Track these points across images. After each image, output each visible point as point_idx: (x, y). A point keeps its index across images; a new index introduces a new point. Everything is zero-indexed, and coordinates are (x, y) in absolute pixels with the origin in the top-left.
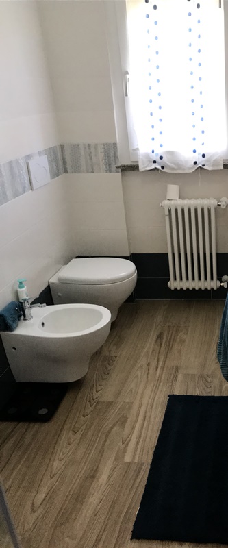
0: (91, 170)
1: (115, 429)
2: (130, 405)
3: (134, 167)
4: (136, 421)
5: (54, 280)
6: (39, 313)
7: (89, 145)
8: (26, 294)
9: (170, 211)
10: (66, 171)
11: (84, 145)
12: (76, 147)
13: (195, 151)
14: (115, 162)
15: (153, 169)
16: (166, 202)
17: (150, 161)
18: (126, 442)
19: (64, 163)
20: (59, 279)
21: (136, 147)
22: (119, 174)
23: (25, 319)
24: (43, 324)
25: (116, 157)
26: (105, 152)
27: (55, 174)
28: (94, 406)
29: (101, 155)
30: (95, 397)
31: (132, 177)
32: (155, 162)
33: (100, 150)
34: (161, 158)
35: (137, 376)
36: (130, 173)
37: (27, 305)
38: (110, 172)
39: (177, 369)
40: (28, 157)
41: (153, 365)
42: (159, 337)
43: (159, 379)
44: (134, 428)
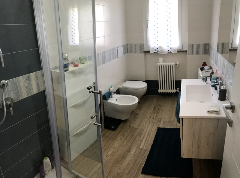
0: (135, 53)
1: (137, 137)
3: (149, 52)
5: (121, 87)
6: (115, 96)
7: (135, 44)
8: (113, 90)
9: (159, 66)
10: (128, 53)
12: (131, 45)
13: (168, 47)
14: (143, 50)
15: (155, 53)
16: (158, 64)
18: (141, 141)
19: (127, 50)
20: (122, 87)
21: (150, 45)
22: (144, 54)
23: (111, 98)
24: (116, 100)
25: (143, 48)
26: (140, 46)
27: (124, 53)
28: (130, 129)
29: (138, 48)
30: (131, 126)
31: (148, 55)
32: (155, 50)
33: (139, 46)
34: (157, 49)
35: (146, 120)
36: (147, 54)
37: (112, 93)
38: (141, 53)
39: (161, 119)
40: (118, 47)
41: (152, 117)
42: (155, 108)
43: (154, 122)
44: (144, 138)
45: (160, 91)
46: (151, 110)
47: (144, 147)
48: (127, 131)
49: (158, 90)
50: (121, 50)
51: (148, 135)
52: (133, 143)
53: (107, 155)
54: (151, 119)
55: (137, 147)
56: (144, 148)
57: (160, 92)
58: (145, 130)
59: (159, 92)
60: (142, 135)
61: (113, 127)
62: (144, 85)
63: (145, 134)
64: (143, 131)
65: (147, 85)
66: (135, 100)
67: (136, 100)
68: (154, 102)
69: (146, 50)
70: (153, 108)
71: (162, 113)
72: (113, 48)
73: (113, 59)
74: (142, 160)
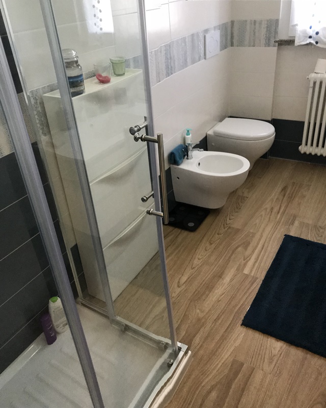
0: (252, 44)
1: (239, 249)
2: (254, 235)
3: (290, 42)
4: (257, 247)
5: (210, 132)
6: (198, 155)
7: (255, 22)
8: (191, 140)
9: (315, 83)
10: (232, 45)
11: (251, 21)
12: (243, 23)
14: (275, 37)
15: (307, 44)
16: (313, 75)
17: (306, 37)
18: (246, 259)
19: (232, 37)
20: (214, 133)
21: (295, 23)
22: (276, 48)
23: (187, 159)
24: (199, 164)
25: (276, 32)
26: (267, 27)
27: (224, 47)
28: (226, 229)
29: (264, 31)
30: (228, 223)
31: (287, 52)
32: (310, 37)
33: (264, 25)
34: (317, 33)
35: (261, 215)
36: (286, 48)
37: (190, 148)
38: (269, 46)
39: (295, 217)
40: (206, 31)
41: (275, 210)
42: (284, 189)
43: (279, 222)
44: (253, 252)
45: (303, 149)
46: (275, 193)
47: (251, 271)
48: (218, 234)
49: (300, 148)
50: (214, 39)
51: (263, 248)
52: (229, 260)
53: (179, 282)
54: (273, 213)
55: (238, 269)
56: (252, 274)
57: (302, 152)
58: (258, 236)
59: (300, 152)
60: (251, 245)
61: (191, 224)
62: (266, 131)
63: (258, 244)
64: (253, 236)
65: (276, 131)
66: (241, 164)
67: (245, 165)
68: (284, 174)
69: (283, 36)
70: (280, 189)
71: (299, 204)
72: (193, 35)
73: (193, 62)
74: (244, 298)
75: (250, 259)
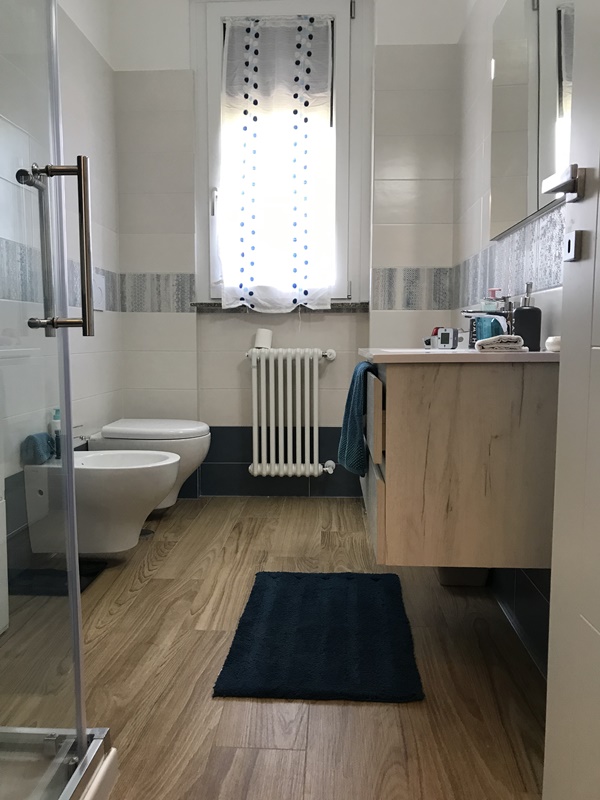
0: (157, 309)
1: (179, 602)
2: (200, 582)
3: (215, 307)
4: (211, 595)
5: (95, 437)
7: (158, 276)
9: (258, 362)
10: (123, 309)
11: (152, 275)
12: (140, 278)
13: (295, 286)
14: (191, 299)
15: (239, 308)
17: (237, 299)
18: (197, 613)
21: (219, 279)
22: (195, 314)
25: (192, 292)
26: (178, 285)
27: (111, 306)
28: (146, 583)
29: (172, 290)
30: (147, 575)
32: (242, 299)
33: (172, 282)
34: (251, 294)
35: (208, 559)
36: (207, 317)
38: (183, 311)
39: (266, 553)
41: (231, 550)
43: (241, 562)
44: (207, 601)
45: (257, 469)
48: (131, 591)
49: (251, 467)
51: (222, 596)
52: (162, 618)
54: (228, 554)
55: (183, 627)
56: (214, 628)
58: (209, 582)
60: (199, 595)
64: (200, 585)
69: (202, 298)
70: (232, 526)
74: (208, 661)
75: (203, 611)
